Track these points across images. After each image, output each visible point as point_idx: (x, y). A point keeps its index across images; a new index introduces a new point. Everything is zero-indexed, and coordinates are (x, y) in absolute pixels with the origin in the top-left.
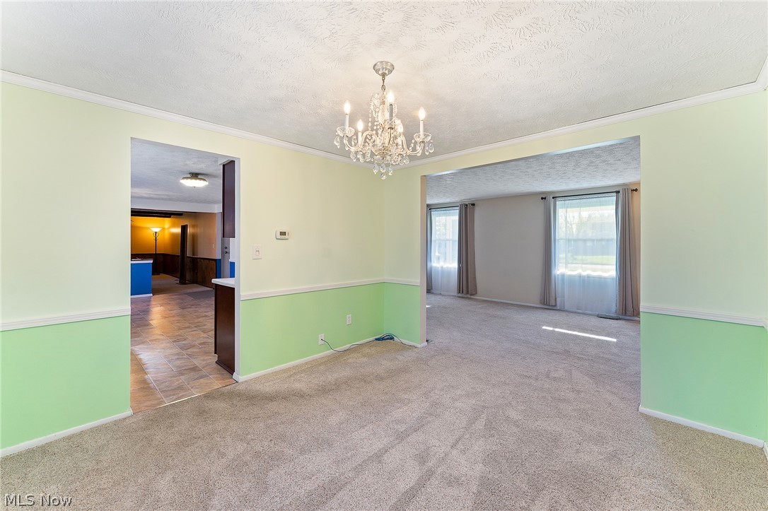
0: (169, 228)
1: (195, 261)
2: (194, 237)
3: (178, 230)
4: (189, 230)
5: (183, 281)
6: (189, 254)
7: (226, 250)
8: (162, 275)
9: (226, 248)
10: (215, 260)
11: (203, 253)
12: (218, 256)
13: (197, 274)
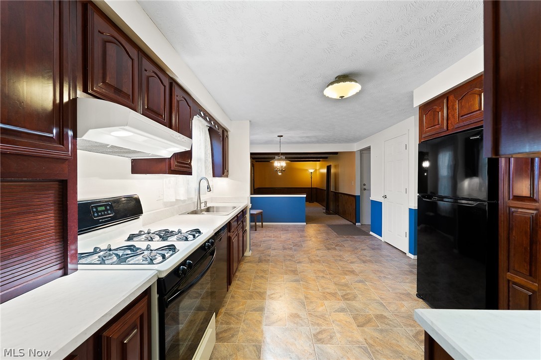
0: (319, 169)
1: (337, 195)
2: (336, 175)
3: (325, 171)
4: (333, 171)
5: (328, 212)
6: (332, 189)
7: (365, 187)
8: (316, 204)
9: (365, 185)
10: (355, 196)
11: (344, 189)
12: (357, 193)
13: (338, 206)
